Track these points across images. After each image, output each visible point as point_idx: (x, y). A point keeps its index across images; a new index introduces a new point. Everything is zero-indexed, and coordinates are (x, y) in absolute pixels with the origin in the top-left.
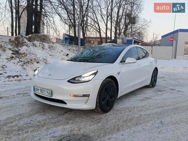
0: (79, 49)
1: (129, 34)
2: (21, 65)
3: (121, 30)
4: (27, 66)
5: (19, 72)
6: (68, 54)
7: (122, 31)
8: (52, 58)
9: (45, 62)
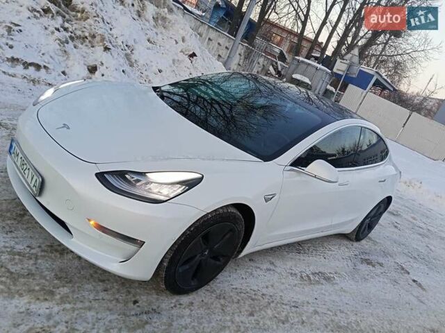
0: (235, 48)
1: (373, 55)
2: (59, 40)
3: (359, 41)
4: (75, 47)
5: (46, 58)
6: (195, 55)
7: (360, 44)
8: (148, 49)
9: (127, 55)
